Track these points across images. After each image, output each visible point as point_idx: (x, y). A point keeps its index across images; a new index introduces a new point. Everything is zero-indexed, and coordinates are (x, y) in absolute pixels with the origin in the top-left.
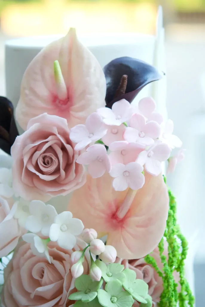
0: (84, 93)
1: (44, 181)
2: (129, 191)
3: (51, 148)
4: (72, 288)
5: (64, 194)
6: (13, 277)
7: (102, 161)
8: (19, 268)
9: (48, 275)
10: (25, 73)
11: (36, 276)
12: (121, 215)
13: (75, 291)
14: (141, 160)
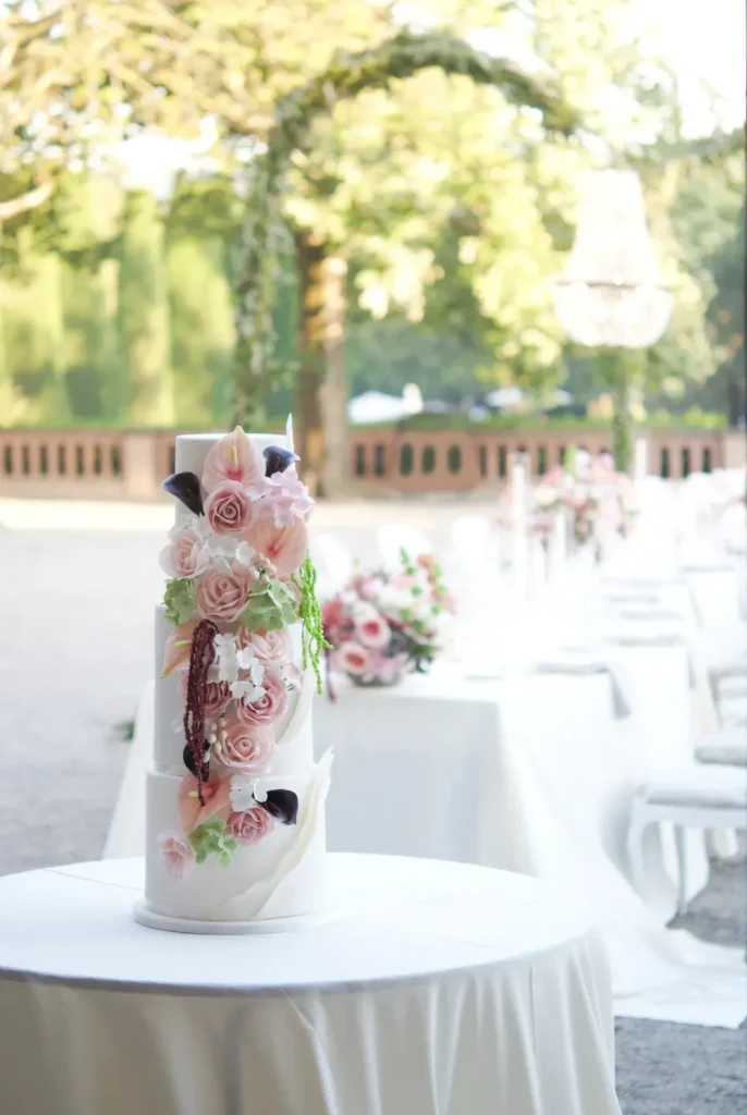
0: (252, 468)
1: (226, 524)
2: (284, 529)
3: (231, 504)
4: (248, 590)
5: (241, 532)
6: (204, 590)
7: (268, 508)
8: (207, 586)
9: (229, 585)
10: (208, 456)
11: (220, 586)
12: (276, 548)
13: (250, 592)
14: (294, 509)
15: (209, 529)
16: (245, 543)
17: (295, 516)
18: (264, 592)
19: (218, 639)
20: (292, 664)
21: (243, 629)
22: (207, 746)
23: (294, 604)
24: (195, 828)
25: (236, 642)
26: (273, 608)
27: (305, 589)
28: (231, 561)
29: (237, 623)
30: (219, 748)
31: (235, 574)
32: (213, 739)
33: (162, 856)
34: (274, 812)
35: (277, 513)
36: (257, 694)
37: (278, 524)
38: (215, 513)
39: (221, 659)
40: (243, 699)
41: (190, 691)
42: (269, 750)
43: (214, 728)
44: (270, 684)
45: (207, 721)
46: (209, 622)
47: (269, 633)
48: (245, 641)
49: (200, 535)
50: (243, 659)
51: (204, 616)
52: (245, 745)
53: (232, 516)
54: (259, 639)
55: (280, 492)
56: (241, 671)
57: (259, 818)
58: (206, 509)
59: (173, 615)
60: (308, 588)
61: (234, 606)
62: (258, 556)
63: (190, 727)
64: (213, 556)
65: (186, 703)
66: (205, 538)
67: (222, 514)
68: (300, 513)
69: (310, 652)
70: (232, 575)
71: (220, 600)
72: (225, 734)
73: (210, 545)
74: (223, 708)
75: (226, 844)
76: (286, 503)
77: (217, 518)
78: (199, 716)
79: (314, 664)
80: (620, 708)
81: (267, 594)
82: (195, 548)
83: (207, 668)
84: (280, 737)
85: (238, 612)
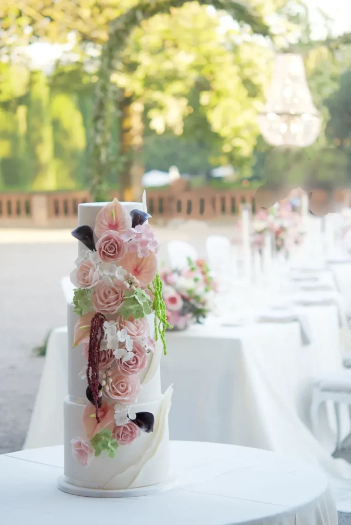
0: (124, 222)
1: (109, 256)
2: (144, 258)
3: (112, 244)
4: (123, 295)
5: (118, 261)
6: (97, 295)
7: (133, 247)
8: (98, 292)
9: (112, 291)
10: (97, 216)
11: (106, 293)
12: (139, 269)
13: (124, 296)
14: (148, 246)
15: (99, 259)
16: (121, 267)
17: (150, 251)
18: (133, 296)
19: (106, 324)
20: (149, 338)
21: (121, 317)
22: (100, 387)
23: (150, 303)
24: (94, 435)
25: (116, 326)
26: (138, 305)
27: (156, 293)
28: (113, 278)
29: (117, 314)
30: (108, 388)
31: (115, 285)
32: (104, 383)
33: (74, 451)
34: (140, 425)
35: (139, 248)
36: (130, 356)
37: (140, 256)
38: (103, 250)
39: (108, 336)
40: (121, 359)
41: (90, 355)
42: (137, 388)
43: (104, 376)
44: (137, 350)
45: (100, 373)
46: (100, 314)
47: (135, 320)
48: (122, 325)
49: (93, 263)
50: (121, 336)
51: (97, 311)
52: (122, 386)
53: (113, 251)
54: (130, 324)
55: (141, 237)
56: (120, 343)
57: (131, 429)
58: (97, 247)
59: (79, 310)
60: (158, 293)
61: (115, 304)
62: (129, 275)
63: (90, 377)
64: (102, 275)
65: (88, 363)
66: (97, 265)
67: (107, 251)
68: (153, 249)
69: (159, 330)
70: (113, 286)
71: (106, 301)
72: (111, 380)
73: (100, 269)
74: (109, 365)
75: (112, 445)
76: (144, 243)
77: (104, 253)
78: (95, 370)
79: (162, 337)
80: (305, 340)
81: (134, 297)
82: (91, 270)
83: (100, 342)
84: (142, 381)
85: (117, 308)
